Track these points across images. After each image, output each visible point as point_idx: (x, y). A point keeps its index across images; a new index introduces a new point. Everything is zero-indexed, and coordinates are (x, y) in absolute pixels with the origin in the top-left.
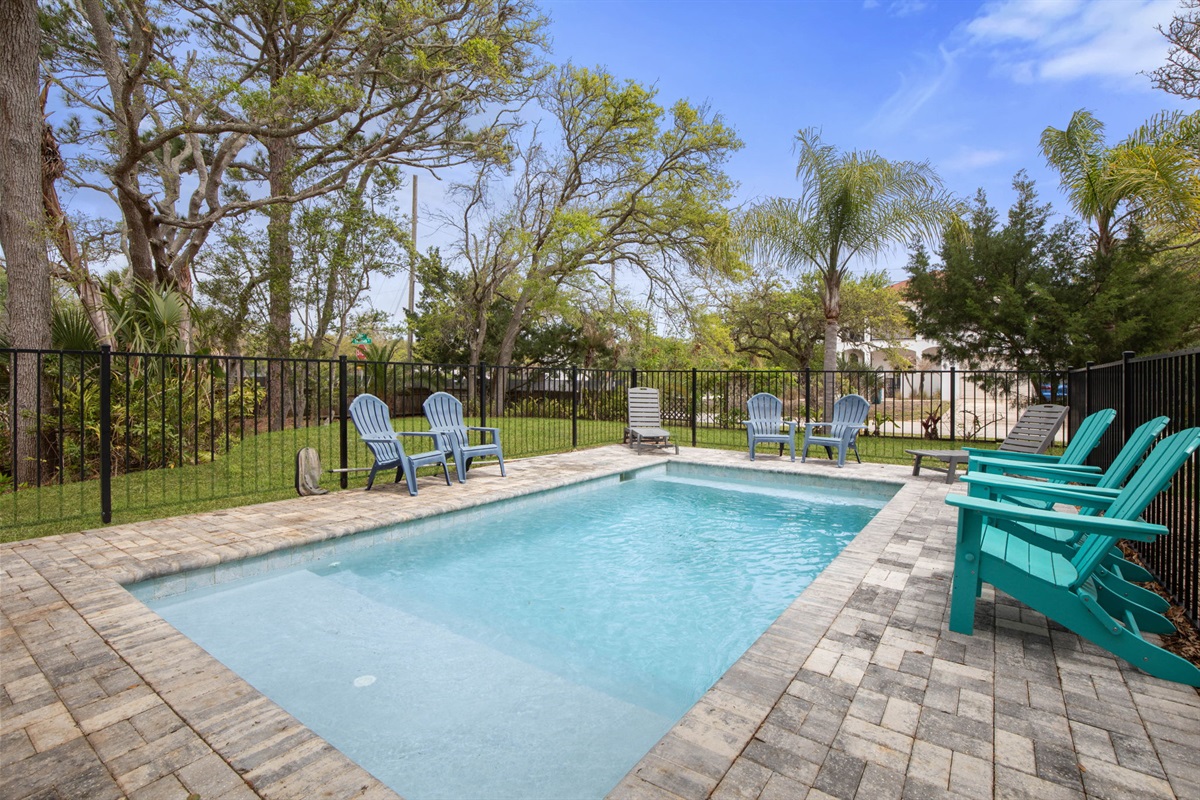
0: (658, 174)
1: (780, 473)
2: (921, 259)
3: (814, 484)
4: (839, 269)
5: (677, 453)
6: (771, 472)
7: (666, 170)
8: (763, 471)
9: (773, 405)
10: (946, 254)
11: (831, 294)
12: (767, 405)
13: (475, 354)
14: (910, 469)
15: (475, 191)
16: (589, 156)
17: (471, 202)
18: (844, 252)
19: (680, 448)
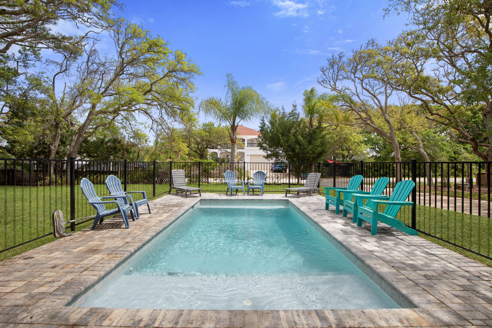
0: (164, 77)
1: (246, 200)
2: (263, 124)
3: (259, 203)
4: (236, 125)
5: (200, 196)
6: (243, 200)
7: (168, 76)
8: (240, 200)
9: (233, 175)
10: (271, 123)
11: (233, 134)
12: (231, 175)
13: (53, 152)
14: (284, 195)
15: (62, 66)
16: (131, 63)
17: (59, 71)
18: (238, 119)
19: (202, 194)
